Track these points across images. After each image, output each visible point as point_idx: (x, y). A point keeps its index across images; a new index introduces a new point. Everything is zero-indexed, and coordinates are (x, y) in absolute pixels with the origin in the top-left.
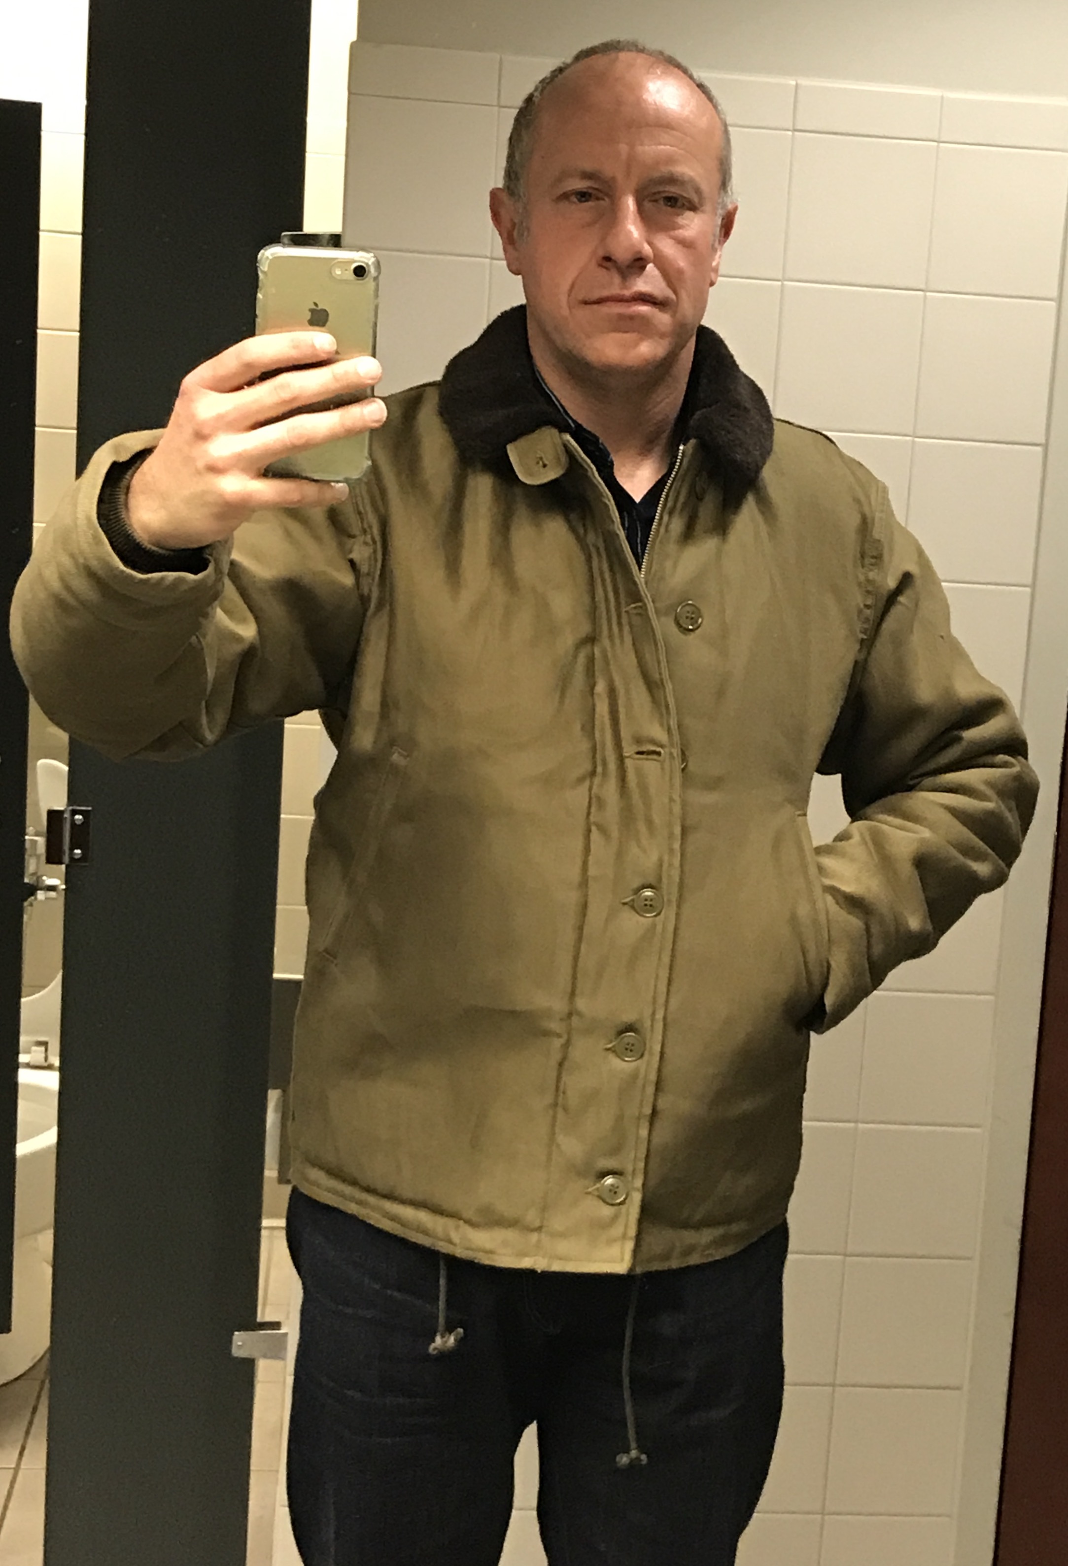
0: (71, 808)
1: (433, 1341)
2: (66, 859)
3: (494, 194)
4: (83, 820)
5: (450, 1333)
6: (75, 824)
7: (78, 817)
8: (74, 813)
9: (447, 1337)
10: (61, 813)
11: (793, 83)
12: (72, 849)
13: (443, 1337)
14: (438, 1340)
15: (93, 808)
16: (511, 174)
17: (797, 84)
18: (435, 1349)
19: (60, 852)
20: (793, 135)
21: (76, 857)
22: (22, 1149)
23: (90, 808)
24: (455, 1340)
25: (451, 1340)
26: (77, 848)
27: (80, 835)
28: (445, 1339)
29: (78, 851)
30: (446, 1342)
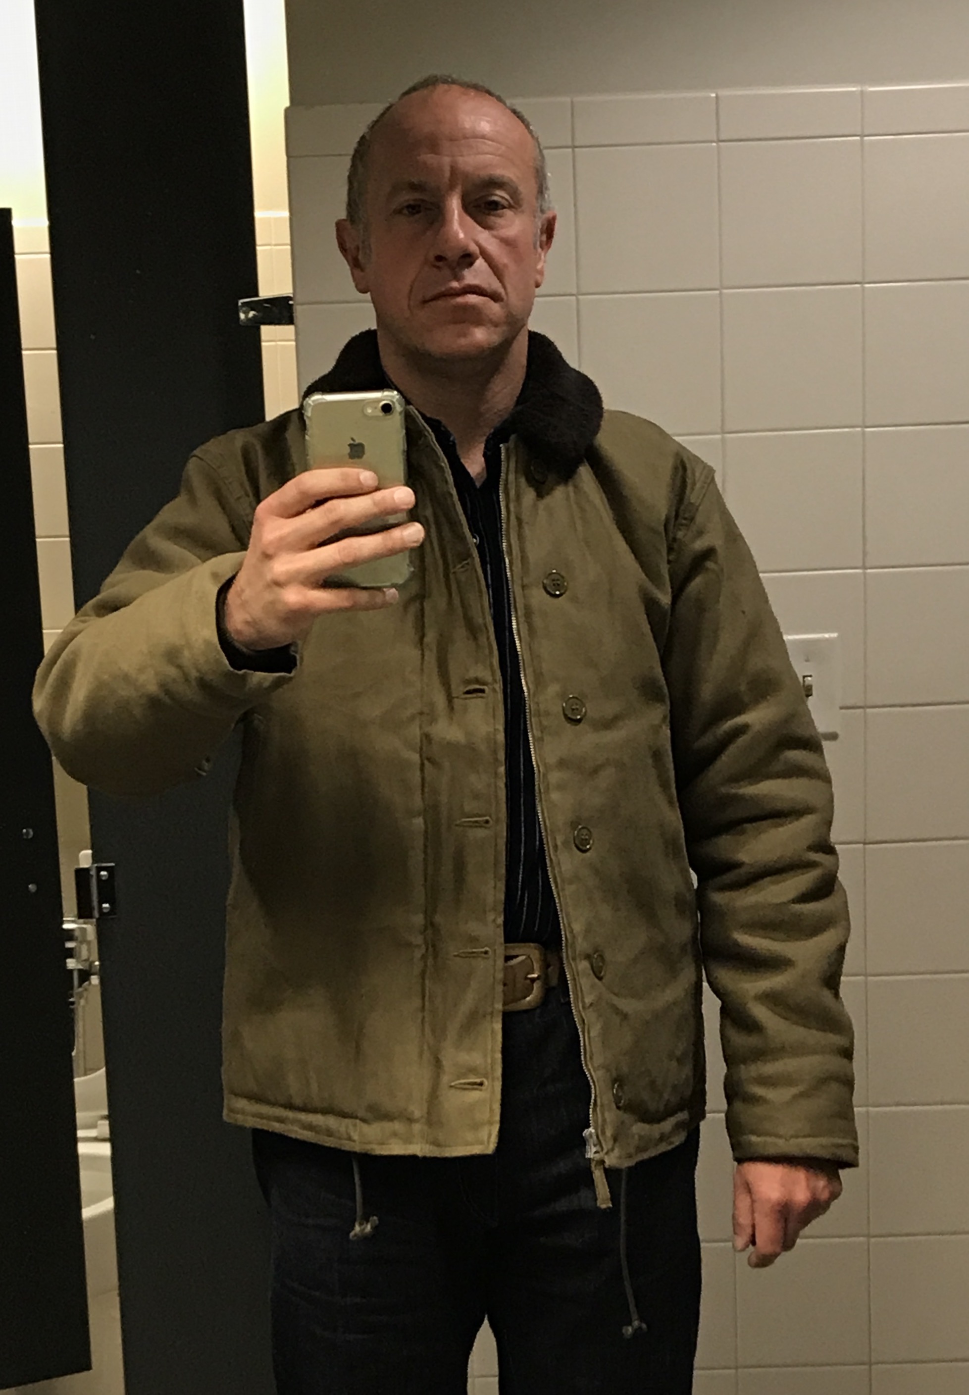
0: (96, 865)
1: (353, 1228)
2: (96, 914)
3: (339, 225)
4: (107, 877)
5: (367, 1223)
6: (102, 880)
7: (103, 873)
8: (99, 869)
9: (365, 1225)
10: (87, 870)
11: (713, 95)
12: (100, 903)
13: (361, 1224)
14: (357, 1228)
15: (116, 865)
16: (352, 205)
17: (717, 97)
18: (355, 1235)
19: (91, 909)
20: (719, 147)
21: (105, 911)
22: (87, 1213)
23: (113, 864)
24: (372, 1228)
25: (369, 1228)
26: (106, 902)
27: (107, 890)
28: (363, 1227)
29: (106, 905)
30: (364, 1229)
